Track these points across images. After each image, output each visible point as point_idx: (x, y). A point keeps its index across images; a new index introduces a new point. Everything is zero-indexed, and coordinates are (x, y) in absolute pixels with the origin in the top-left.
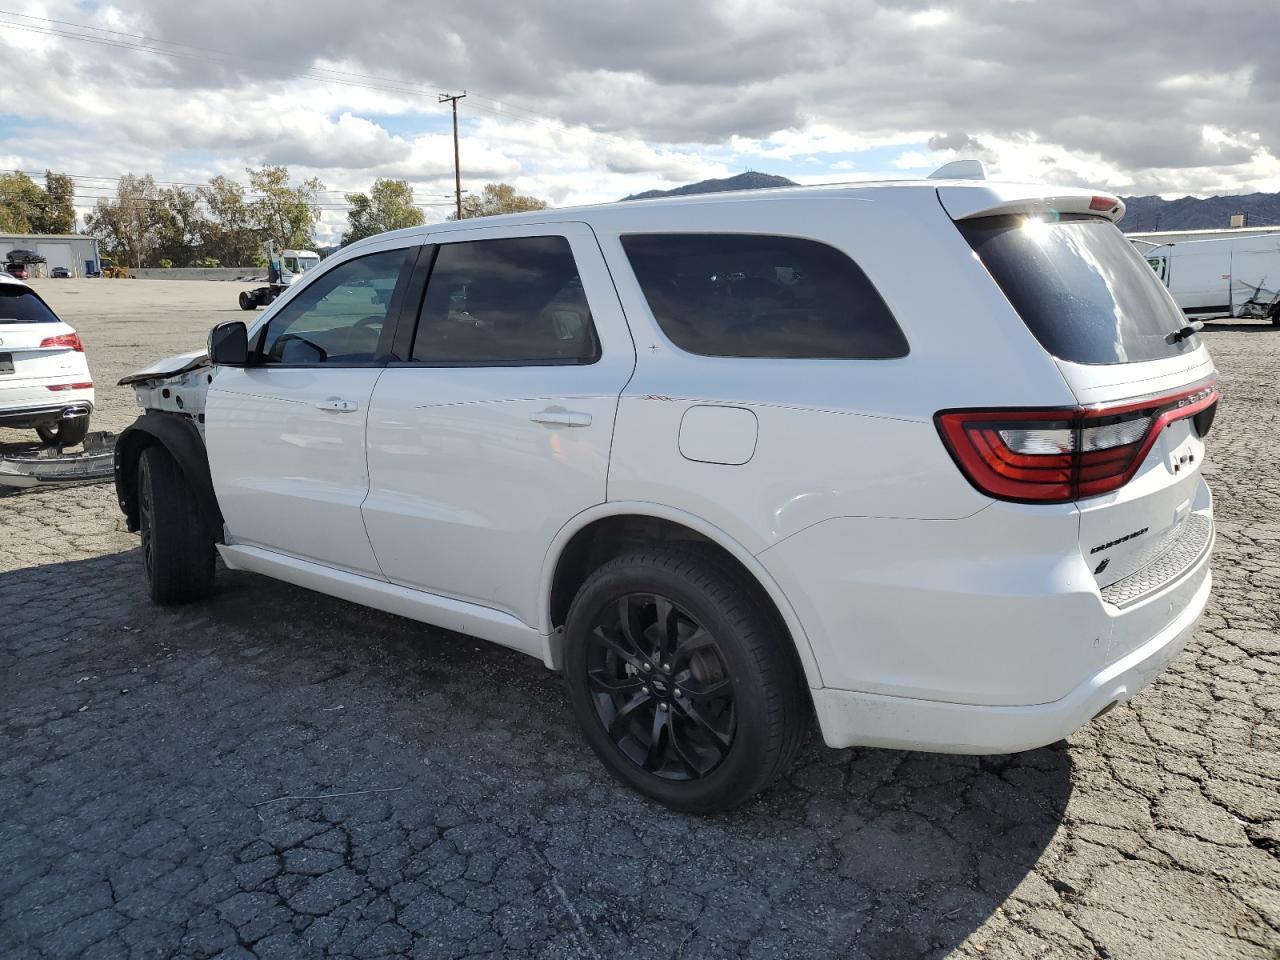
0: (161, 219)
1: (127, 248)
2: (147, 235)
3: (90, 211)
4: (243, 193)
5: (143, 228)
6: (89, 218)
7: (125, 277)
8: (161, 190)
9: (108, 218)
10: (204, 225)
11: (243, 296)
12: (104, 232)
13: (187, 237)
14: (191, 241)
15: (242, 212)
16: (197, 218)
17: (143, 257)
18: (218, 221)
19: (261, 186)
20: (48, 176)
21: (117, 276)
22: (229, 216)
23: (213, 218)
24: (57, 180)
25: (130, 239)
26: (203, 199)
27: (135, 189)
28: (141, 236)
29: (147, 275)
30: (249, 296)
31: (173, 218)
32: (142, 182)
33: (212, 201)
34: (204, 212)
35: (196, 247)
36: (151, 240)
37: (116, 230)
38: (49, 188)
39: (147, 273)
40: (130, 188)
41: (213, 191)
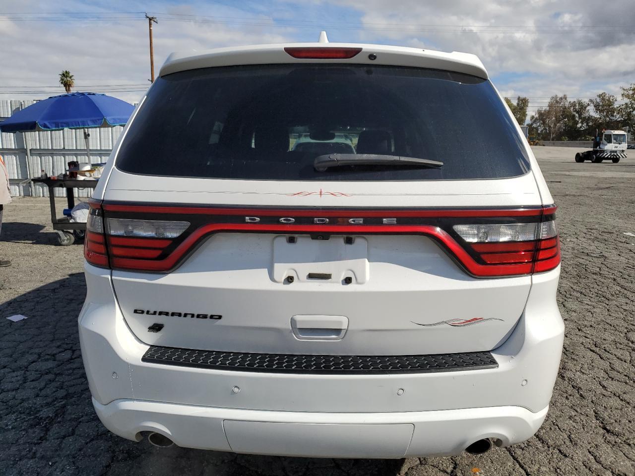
0: (567, 116)
1: (548, 132)
2: (558, 125)
3: (534, 114)
4: (616, 100)
5: (558, 120)
6: (533, 117)
7: (540, 145)
8: (570, 102)
9: (542, 116)
10: (590, 118)
11: (578, 155)
12: (538, 124)
13: (579, 125)
14: (581, 127)
15: (613, 110)
16: (586, 115)
17: (554, 135)
18: (598, 116)
19: (628, 96)
20: (519, 98)
21: (536, 145)
22: (605, 113)
23: (596, 115)
24: (522, 100)
25: (550, 127)
26: (592, 105)
27: (557, 102)
28: (555, 125)
29: (554, 145)
30: (581, 155)
31: (574, 116)
32: (561, 99)
33: (597, 107)
34: (592, 112)
35: (583, 130)
36: (560, 128)
37: (544, 123)
38: (518, 104)
39: (554, 144)
40: (556, 102)
41: (598, 101)
